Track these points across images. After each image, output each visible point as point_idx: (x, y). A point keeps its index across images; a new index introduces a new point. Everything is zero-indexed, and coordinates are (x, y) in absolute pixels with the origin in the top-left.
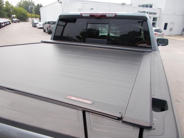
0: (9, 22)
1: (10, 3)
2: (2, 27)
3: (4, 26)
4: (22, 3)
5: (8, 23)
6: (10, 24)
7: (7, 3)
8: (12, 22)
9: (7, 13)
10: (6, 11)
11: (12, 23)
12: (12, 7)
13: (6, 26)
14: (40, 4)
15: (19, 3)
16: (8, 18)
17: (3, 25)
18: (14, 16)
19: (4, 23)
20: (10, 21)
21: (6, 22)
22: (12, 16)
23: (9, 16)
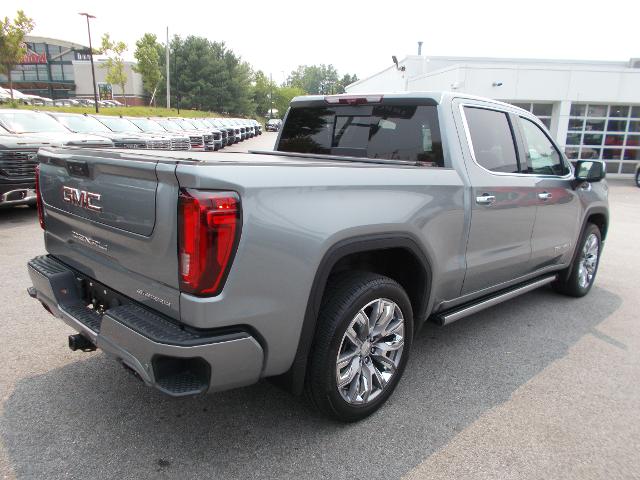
0: (256, 128)
1: (266, 74)
2: (236, 142)
3: (242, 140)
4: (302, 75)
5: (254, 132)
6: (258, 133)
7: (260, 76)
8: (267, 130)
9: (256, 105)
10: (255, 98)
11: (264, 133)
12: (272, 88)
13: (247, 138)
14: (352, 76)
15: (294, 73)
16: (258, 118)
17: (239, 136)
18: (275, 111)
19: (242, 131)
20: (258, 125)
21: (247, 129)
22: (270, 111)
23: (261, 113)
